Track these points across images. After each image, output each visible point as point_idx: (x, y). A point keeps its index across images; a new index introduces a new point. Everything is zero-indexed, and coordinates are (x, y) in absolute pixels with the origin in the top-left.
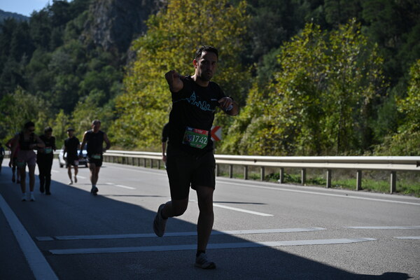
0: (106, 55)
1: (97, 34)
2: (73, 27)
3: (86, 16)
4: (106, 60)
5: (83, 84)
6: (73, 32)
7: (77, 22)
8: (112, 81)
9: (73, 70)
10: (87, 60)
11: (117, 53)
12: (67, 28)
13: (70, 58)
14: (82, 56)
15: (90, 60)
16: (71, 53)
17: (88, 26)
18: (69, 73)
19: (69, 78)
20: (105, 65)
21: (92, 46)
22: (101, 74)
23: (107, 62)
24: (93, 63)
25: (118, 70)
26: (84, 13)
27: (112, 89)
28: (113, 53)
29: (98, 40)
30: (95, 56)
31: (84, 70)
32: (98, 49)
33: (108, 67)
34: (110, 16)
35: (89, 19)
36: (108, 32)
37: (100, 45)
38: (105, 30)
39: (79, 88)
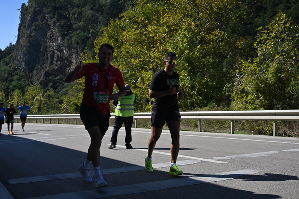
0: (22, 73)
1: (18, 64)
2: (5, 61)
3: (12, 57)
4: (22, 76)
5: (11, 86)
6: (5, 63)
7: (7, 59)
8: (26, 86)
9: (6, 80)
10: (12, 76)
11: (28, 73)
12: (2, 61)
13: (4, 74)
14: (10, 74)
15: (14, 76)
16: (5, 72)
17: (13, 61)
18: (4, 81)
19: (4, 84)
20: (22, 78)
21: (15, 69)
22: (20, 82)
23: (23, 77)
24: (16, 77)
25: (28, 80)
26: (10, 55)
27: (26, 89)
28: (26, 73)
29: (18, 67)
30: (16, 74)
31: (11, 80)
32: (18, 71)
33: (23, 79)
34: (25, 55)
35: (14, 57)
36: (24, 63)
37: (19, 69)
38: (22, 62)
39: (9, 88)
